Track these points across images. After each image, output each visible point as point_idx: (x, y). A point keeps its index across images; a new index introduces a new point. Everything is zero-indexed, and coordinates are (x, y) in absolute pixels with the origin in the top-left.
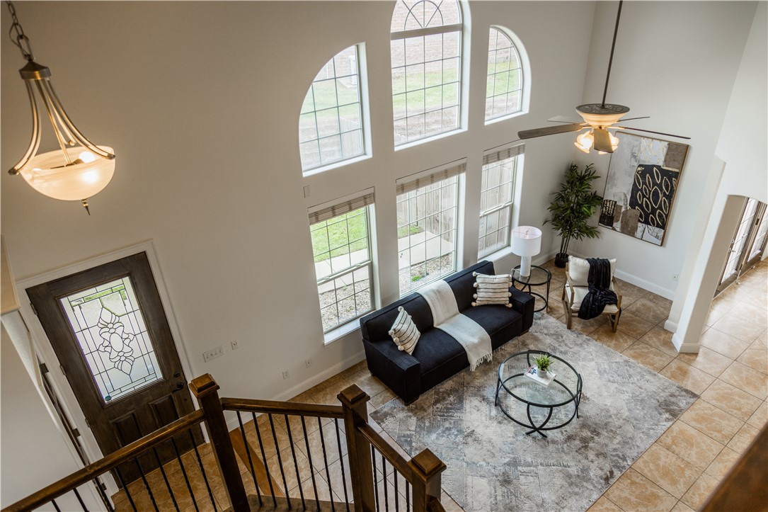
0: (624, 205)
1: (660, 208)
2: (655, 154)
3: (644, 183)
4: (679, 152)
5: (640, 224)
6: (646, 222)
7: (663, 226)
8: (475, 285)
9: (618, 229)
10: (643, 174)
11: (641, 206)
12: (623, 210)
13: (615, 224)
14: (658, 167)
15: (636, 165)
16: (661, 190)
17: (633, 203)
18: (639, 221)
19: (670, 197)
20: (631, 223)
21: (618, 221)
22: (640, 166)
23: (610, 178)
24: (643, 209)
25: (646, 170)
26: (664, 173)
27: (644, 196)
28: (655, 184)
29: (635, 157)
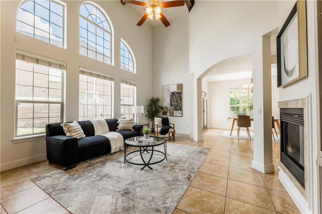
0: (169, 106)
1: (179, 104)
2: (174, 89)
3: (173, 98)
4: (180, 86)
5: (174, 111)
6: (176, 110)
7: (181, 110)
8: (118, 122)
9: (169, 115)
10: (172, 95)
11: (174, 105)
12: (169, 108)
13: (167, 114)
14: (176, 92)
15: (170, 93)
16: (178, 98)
17: (171, 105)
18: (174, 110)
19: (181, 100)
20: (172, 112)
21: (168, 113)
22: (171, 93)
23: (163, 100)
24: (174, 106)
25: (173, 94)
26: (178, 93)
27: (174, 102)
28: (176, 97)
29: (169, 91)
